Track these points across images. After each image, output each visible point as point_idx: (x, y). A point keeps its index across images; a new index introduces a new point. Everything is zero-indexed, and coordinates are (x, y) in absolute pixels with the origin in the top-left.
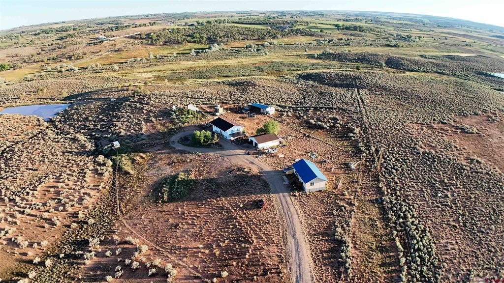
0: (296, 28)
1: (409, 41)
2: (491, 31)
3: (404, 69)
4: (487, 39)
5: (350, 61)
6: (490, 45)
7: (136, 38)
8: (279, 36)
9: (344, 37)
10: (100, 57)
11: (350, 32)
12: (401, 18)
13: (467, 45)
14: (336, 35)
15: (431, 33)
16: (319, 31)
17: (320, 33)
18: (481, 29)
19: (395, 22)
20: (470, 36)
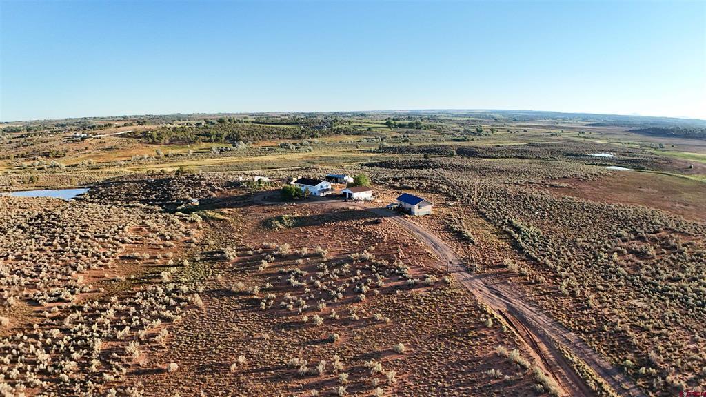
0: (336, 127)
1: (480, 135)
2: (583, 120)
3: (479, 157)
4: (578, 128)
5: (415, 153)
6: (583, 133)
7: (129, 137)
8: (319, 134)
9: (398, 135)
10: (87, 155)
11: (405, 130)
12: (465, 115)
13: (552, 135)
14: (390, 133)
15: (505, 127)
16: (366, 129)
17: (368, 132)
18: (571, 119)
19: (458, 119)
20: (557, 127)
